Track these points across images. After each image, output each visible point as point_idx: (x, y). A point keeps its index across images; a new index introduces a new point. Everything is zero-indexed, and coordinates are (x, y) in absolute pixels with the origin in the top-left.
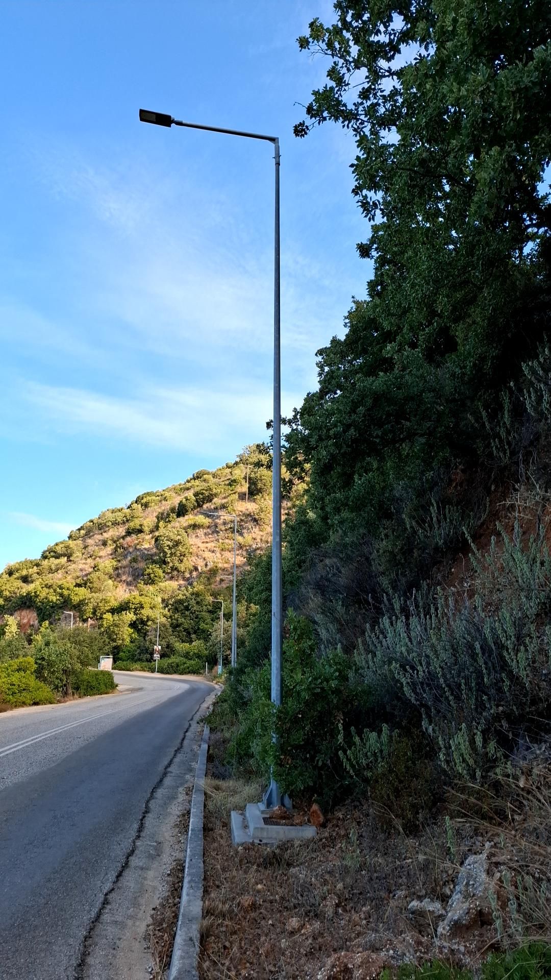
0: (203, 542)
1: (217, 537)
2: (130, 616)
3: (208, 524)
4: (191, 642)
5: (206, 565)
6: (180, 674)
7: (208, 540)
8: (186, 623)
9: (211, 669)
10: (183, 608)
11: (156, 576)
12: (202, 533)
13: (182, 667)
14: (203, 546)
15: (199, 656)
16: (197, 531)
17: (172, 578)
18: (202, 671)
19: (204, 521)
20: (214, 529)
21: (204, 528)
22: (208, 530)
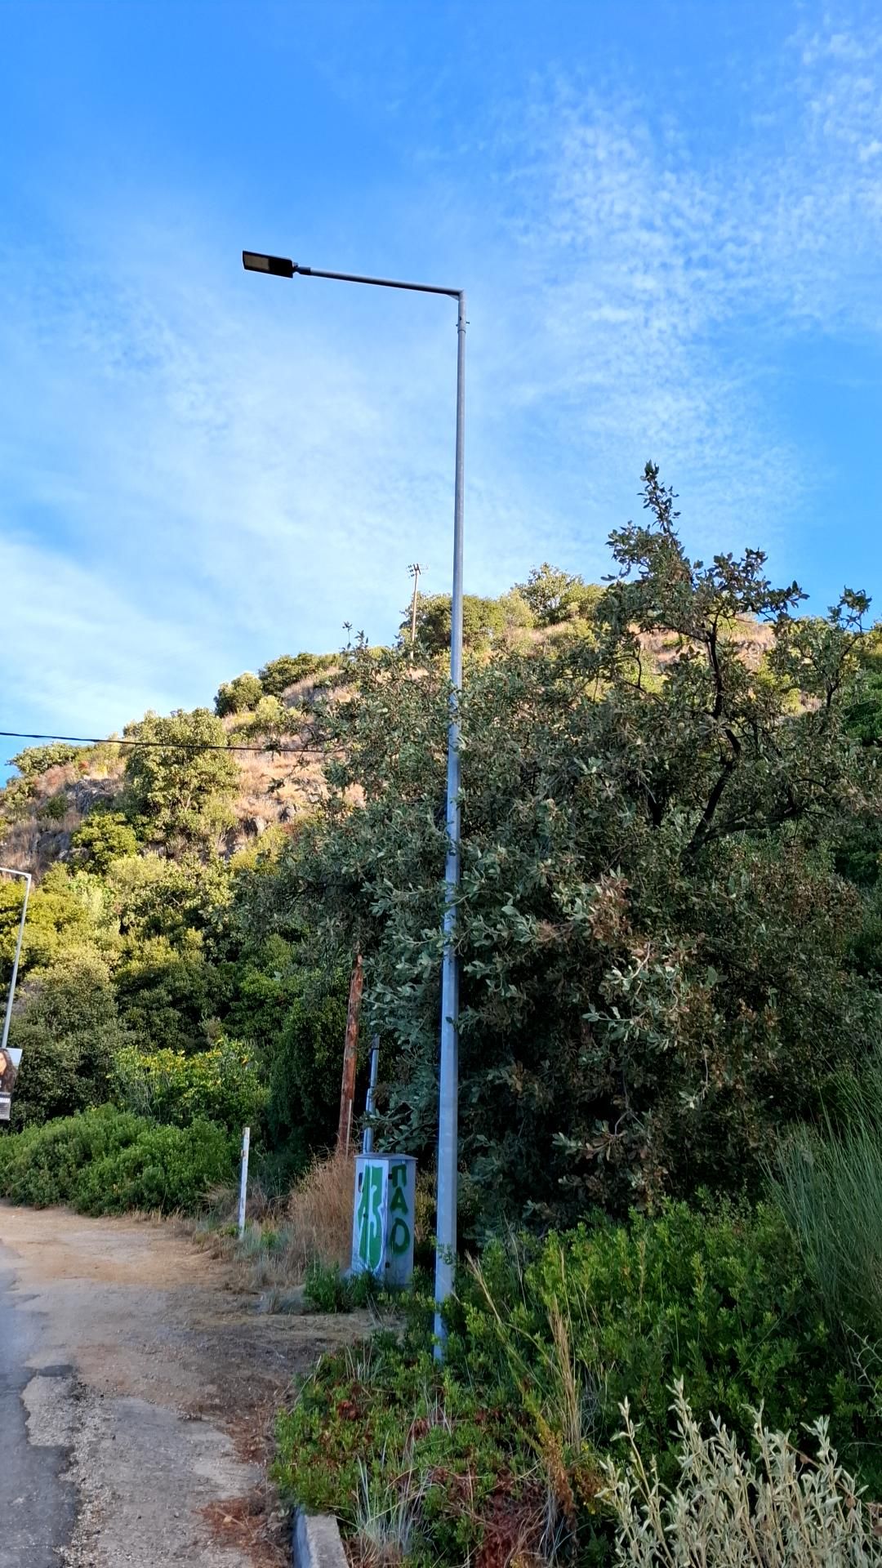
5: (284, 815)
7: (293, 761)
11: (111, 848)
21: (280, 733)
22: (296, 737)
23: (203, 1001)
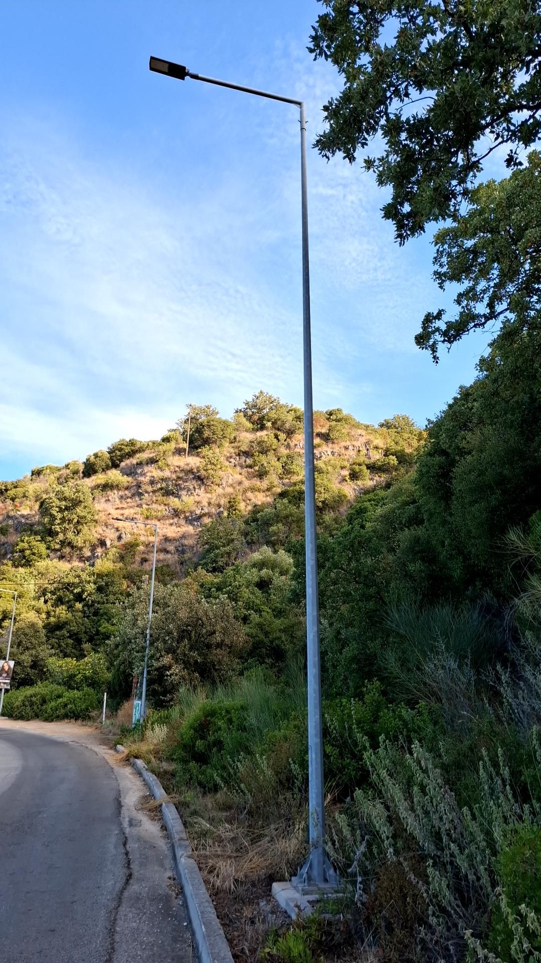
0: (117, 508)
1: (139, 502)
3: (126, 484)
4: (81, 656)
5: (120, 538)
7: (125, 506)
9: (114, 708)
10: (72, 597)
11: (34, 554)
14: (116, 512)
15: (93, 682)
16: (109, 493)
17: (59, 556)
18: (93, 713)
20: (137, 491)
21: (119, 490)
22: (127, 492)
23: (83, 636)
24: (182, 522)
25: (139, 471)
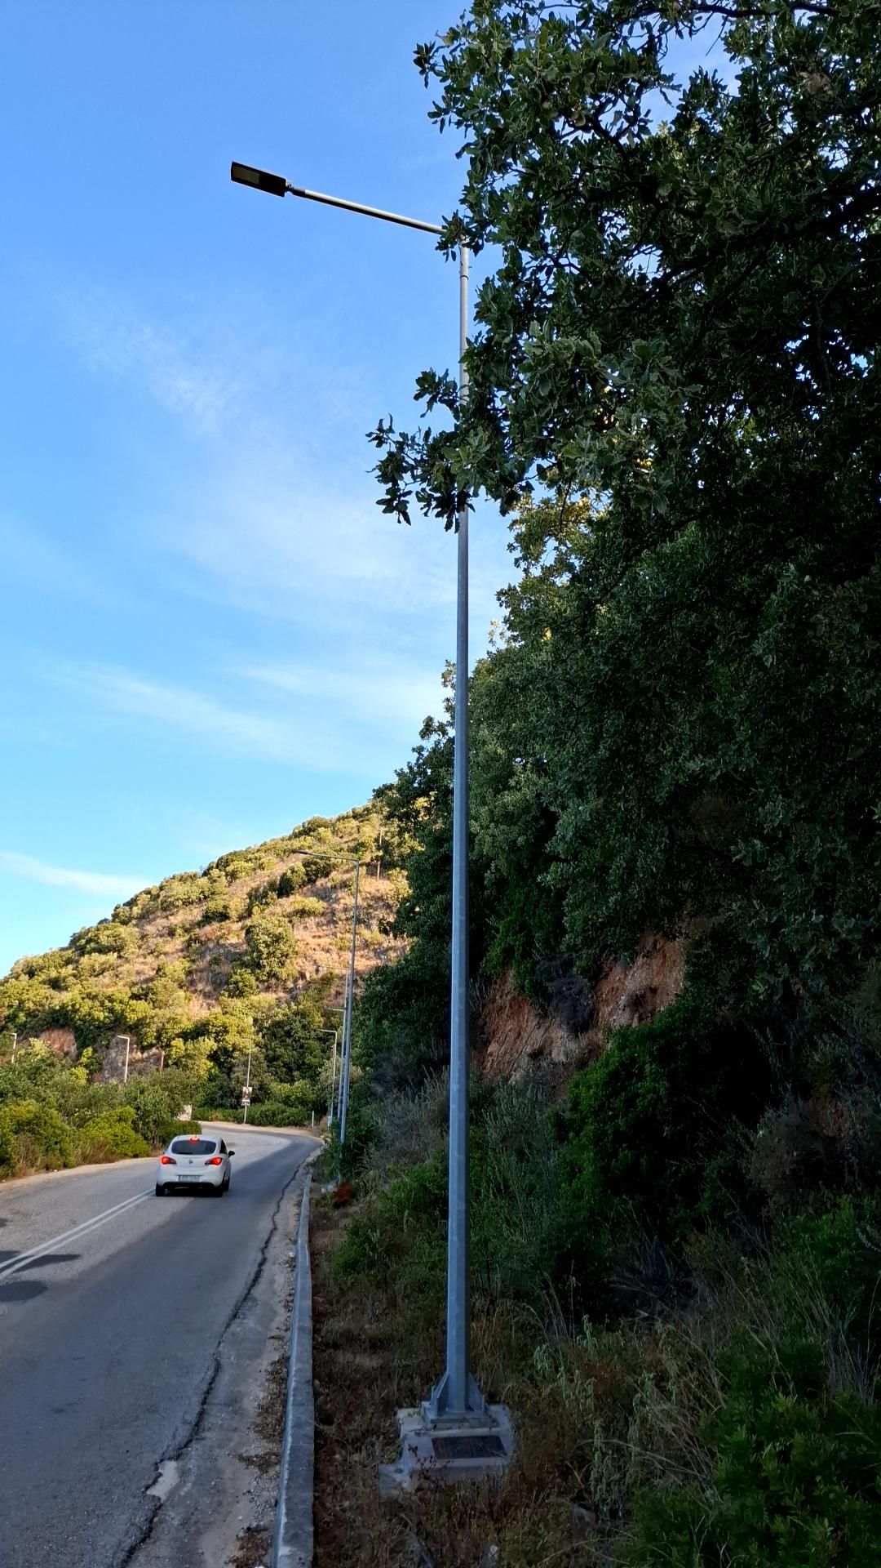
0: (314, 937)
1: (334, 930)
2: (208, 1044)
3: (321, 910)
4: (292, 1081)
6: (277, 1126)
7: (321, 934)
8: (287, 1054)
9: (318, 1120)
10: (283, 1033)
11: (246, 986)
12: (313, 923)
13: (280, 1116)
14: (313, 942)
15: (302, 1102)
16: (306, 919)
17: (268, 989)
18: (306, 1123)
19: (317, 905)
20: (330, 918)
21: (315, 916)
22: (322, 919)
23: (293, 1065)
24: (372, 954)
25: (334, 896)
